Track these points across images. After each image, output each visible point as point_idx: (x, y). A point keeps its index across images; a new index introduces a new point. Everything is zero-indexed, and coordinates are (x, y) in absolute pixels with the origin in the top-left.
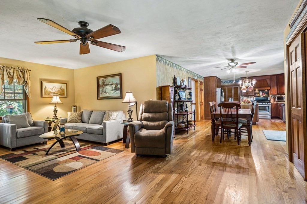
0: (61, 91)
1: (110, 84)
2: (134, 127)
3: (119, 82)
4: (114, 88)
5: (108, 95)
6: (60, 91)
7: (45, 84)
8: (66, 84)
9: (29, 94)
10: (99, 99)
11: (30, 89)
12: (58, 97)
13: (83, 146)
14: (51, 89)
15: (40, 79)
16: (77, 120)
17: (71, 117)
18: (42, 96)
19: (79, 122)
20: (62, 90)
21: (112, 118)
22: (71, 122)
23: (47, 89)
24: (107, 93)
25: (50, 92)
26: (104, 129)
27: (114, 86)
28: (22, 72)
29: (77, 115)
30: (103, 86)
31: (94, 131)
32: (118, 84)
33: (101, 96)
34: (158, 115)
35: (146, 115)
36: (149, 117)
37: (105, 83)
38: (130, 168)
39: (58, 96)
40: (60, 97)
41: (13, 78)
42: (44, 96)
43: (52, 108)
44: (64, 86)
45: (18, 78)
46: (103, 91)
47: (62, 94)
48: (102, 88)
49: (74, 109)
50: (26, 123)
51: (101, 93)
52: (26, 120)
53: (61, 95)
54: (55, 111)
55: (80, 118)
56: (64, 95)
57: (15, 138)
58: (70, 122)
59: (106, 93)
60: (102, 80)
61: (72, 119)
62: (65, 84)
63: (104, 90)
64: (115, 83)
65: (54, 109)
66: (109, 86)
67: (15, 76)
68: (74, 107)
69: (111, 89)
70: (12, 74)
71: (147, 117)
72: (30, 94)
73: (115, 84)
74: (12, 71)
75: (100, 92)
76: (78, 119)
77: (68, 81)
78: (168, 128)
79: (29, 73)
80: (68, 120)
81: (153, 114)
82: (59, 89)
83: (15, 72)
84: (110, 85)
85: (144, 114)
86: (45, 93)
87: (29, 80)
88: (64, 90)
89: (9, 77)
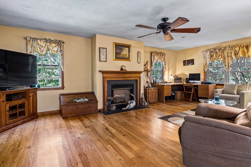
28: (247, 47)
41: (238, 54)
70: (238, 51)
74: (237, 49)
83: (241, 49)
89: (235, 54)
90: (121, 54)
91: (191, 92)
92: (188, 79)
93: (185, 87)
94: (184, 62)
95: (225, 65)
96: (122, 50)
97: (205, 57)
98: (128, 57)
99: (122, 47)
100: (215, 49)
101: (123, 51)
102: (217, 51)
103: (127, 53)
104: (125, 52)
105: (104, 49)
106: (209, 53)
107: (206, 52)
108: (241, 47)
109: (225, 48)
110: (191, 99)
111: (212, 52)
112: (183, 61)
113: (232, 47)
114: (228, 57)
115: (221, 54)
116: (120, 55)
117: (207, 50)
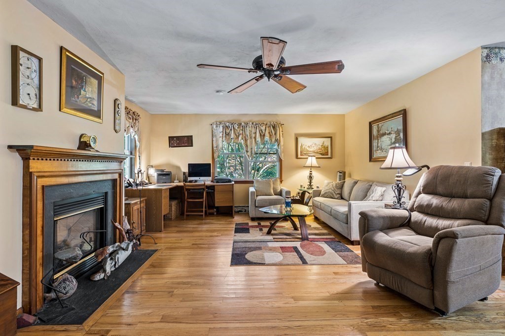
0: (323, 149)
1: (388, 132)
2: (368, 220)
3: (401, 127)
4: (393, 140)
5: (385, 153)
6: (321, 149)
7: (301, 140)
8: (331, 137)
9: (281, 154)
10: (373, 161)
11: (282, 147)
12: (314, 158)
13: (320, 235)
14: (309, 147)
15: (296, 134)
16: (333, 194)
17: (327, 188)
18: (297, 157)
19: (336, 197)
20: (324, 147)
21: (372, 197)
22: (325, 196)
23: (303, 147)
24: (384, 149)
25: (308, 151)
26: (349, 215)
27: (393, 136)
28: (274, 127)
29: (334, 186)
30: (378, 137)
31: (338, 215)
32: (400, 132)
33: (375, 155)
34: (455, 204)
35: (425, 199)
36: (429, 206)
37: (381, 132)
38: (329, 296)
39: (315, 156)
40: (317, 158)
41: (264, 135)
42: (299, 156)
43: (306, 173)
44: (327, 142)
45: (270, 136)
46: (378, 147)
47: (325, 154)
48: (377, 141)
49: (340, 176)
50: (270, 190)
51: (375, 151)
52: (270, 186)
53: (323, 155)
54: (311, 177)
55: (339, 192)
56: (328, 155)
57: (254, 206)
58: (323, 196)
59: (382, 149)
60: (376, 126)
61: (327, 191)
62: (330, 139)
63: (379, 145)
64: (396, 130)
65: (308, 174)
66: (386, 137)
67: (267, 134)
68: (340, 173)
69: (389, 142)
70: (264, 131)
71: (425, 204)
72: (283, 155)
73: (396, 132)
74: (263, 128)
75: (375, 149)
76: (335, 192)
77: (334, 134)
78: (443, 241)
79: (282, 128)
80: (322, 193)
81: (443, 199)
82: (320, 147)
83: (267, 128)
84: (387, 134)
85: (422, 195)
86: (301, 152)
87: (281, 137)
88: (328, 147)
89: (261, 135)
90: (80, 94)
91: (201, 200)
92: (187, 174)
93: (187, 189)
94: (171, 138)
95: (247, 151)
96: (82, 82)
97: (216, 134)
98: (96, 109)
99: (84, 73)
100: (232, 124)
101: (87, 86)
102: (236, 127)
103: (95, 96)
104: (90, 89)
105: (34, 59)
106: (221, 128)
107: (217, 127)
108: (267, 126)
109: (247, 124)
110: (204, 214)
111: (228, 127)
112: (169, 137)
113: (256, 125)
114: (251, 138)
115: (241, 132)
116: (78, 98)
117: (218, 123)
